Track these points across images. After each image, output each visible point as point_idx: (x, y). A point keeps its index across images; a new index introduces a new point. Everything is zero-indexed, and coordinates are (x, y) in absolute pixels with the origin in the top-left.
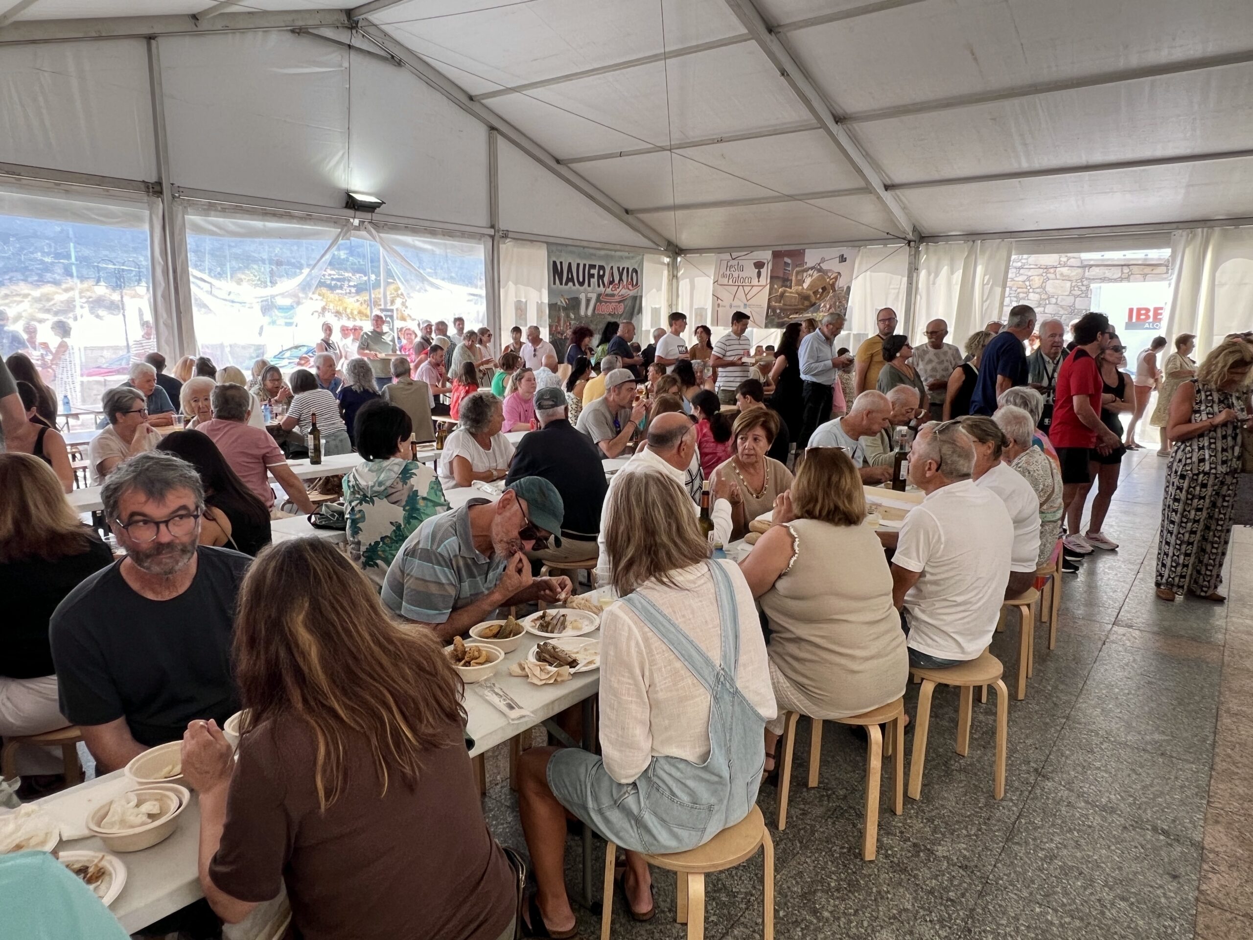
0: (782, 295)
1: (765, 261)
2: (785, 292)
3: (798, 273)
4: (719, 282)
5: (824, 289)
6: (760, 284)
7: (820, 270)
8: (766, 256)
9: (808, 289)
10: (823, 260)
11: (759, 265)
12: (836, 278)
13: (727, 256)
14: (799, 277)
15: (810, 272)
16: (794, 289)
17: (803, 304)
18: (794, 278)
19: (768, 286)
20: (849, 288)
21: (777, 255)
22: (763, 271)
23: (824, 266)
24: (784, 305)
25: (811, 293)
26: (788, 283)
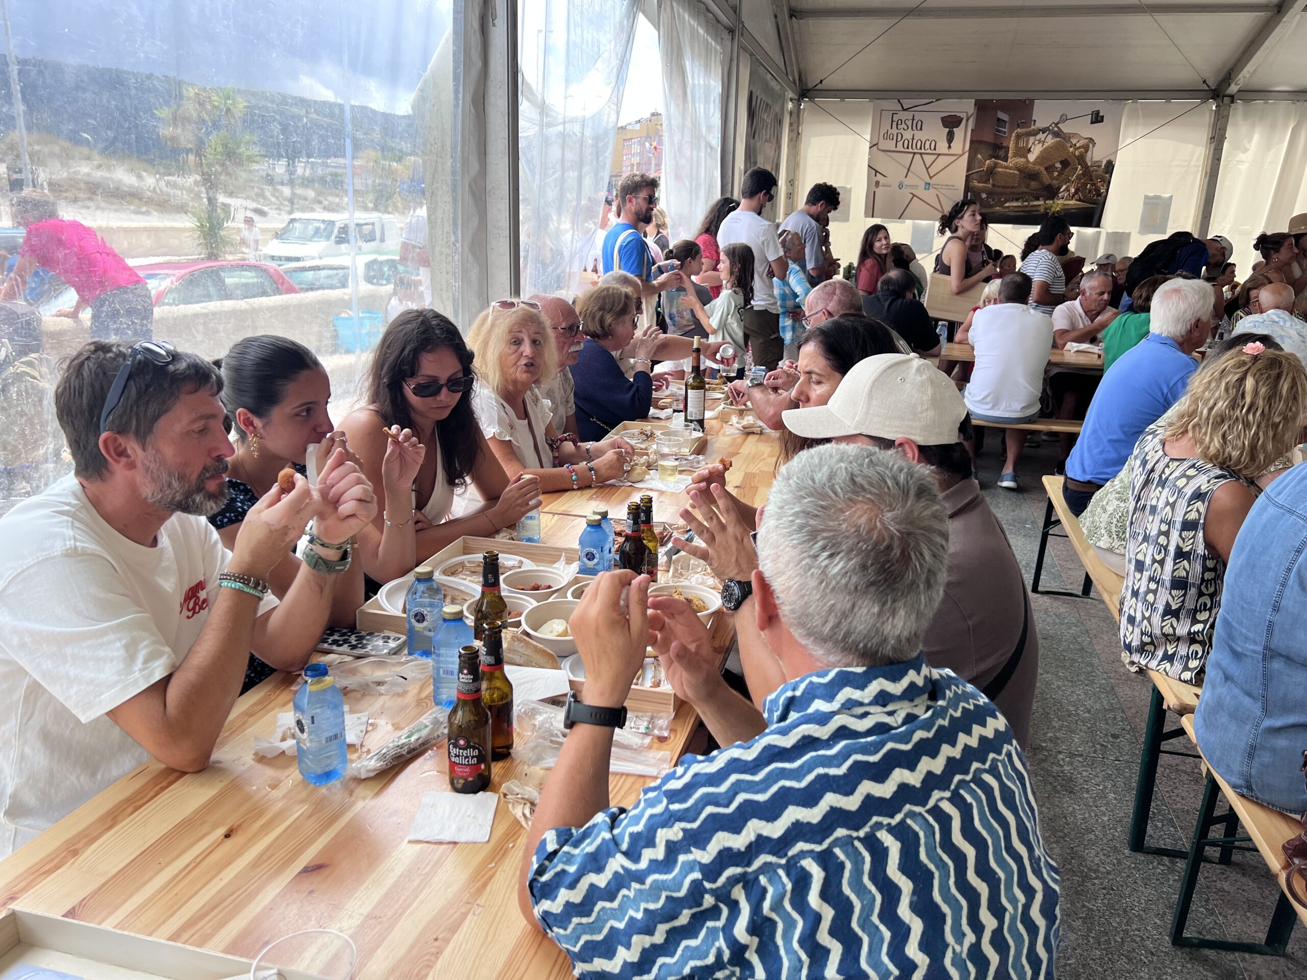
0: (991, 172)
1: (963, 115)
2: (996, 165)
3: (1019, 137)
4: (881, 147)
5: (1065, 163)
6: (952, 151)
7: (1057, 134)
8: (966, 107)
9: (1036, 162)
10: (1064, 119)
11: (951, 123)
12: (1086, 148)
13: (893, 105)
14: (1021, 145)
15: (1041, 136)
16: (1012, 161)
17: (1028, 186)
18: (1012, 145)
19: (967, 155)
20: (1110, 166)
21: (983, 107)
22: (959, 132)
23: (1066, 128)
24: (994, 185)
25: (1042, 169)
26: (1002, 153)
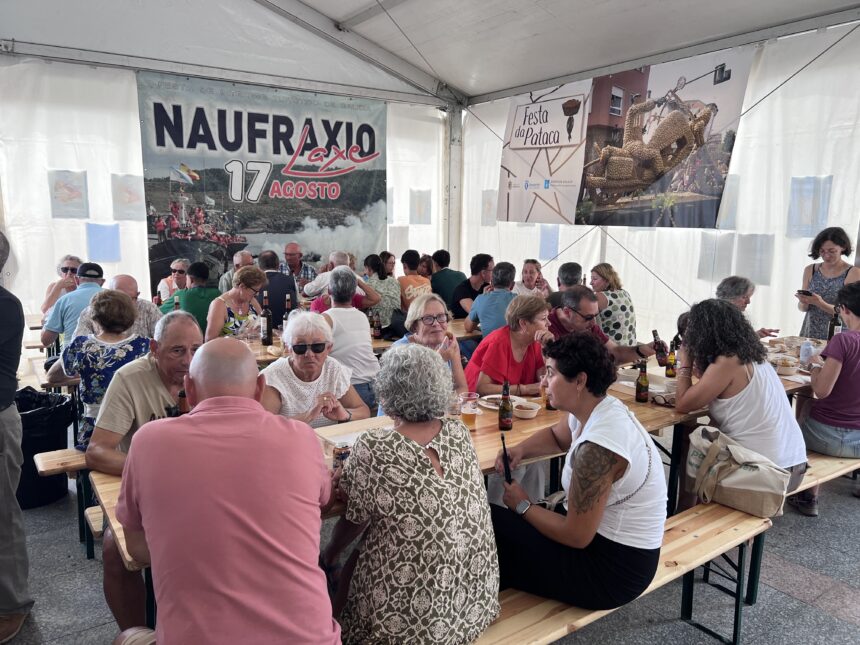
0: (606, 162)
1: (580, 99)
2: (611, 153)
3: (633, 115)
4: (512, 145)
5: (682, 142)
6: (573, 142)
7: (674, 105)
8: (582, 90)
9: (652, 145)
10: (683, 83)
11: (571, 108)
12: (706, 118)
13: (524, 99)
14: (635, 125)
15: (657, 110)
16: (629, 145)
17: (641, 176)
18: (626, 127)
19: (584, 145)
20: (732, 138)
21: (601, 85)
22: (577, 118)
23: (684, 96)
24: (609, 178)
25: (658, 152)
26: (616, 137)
